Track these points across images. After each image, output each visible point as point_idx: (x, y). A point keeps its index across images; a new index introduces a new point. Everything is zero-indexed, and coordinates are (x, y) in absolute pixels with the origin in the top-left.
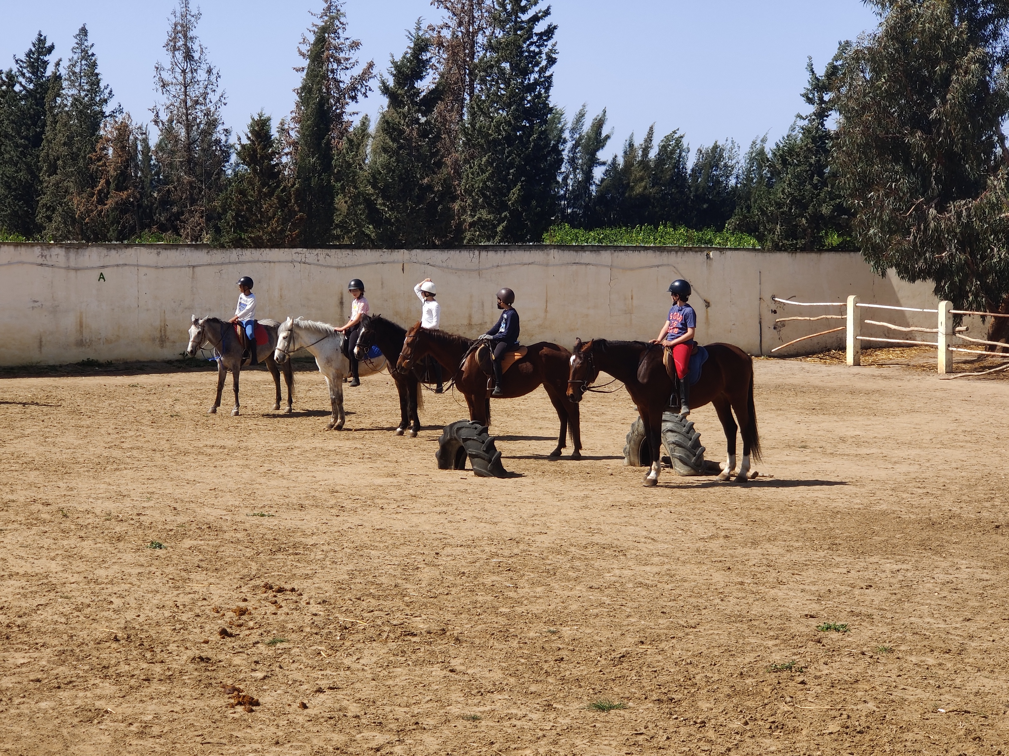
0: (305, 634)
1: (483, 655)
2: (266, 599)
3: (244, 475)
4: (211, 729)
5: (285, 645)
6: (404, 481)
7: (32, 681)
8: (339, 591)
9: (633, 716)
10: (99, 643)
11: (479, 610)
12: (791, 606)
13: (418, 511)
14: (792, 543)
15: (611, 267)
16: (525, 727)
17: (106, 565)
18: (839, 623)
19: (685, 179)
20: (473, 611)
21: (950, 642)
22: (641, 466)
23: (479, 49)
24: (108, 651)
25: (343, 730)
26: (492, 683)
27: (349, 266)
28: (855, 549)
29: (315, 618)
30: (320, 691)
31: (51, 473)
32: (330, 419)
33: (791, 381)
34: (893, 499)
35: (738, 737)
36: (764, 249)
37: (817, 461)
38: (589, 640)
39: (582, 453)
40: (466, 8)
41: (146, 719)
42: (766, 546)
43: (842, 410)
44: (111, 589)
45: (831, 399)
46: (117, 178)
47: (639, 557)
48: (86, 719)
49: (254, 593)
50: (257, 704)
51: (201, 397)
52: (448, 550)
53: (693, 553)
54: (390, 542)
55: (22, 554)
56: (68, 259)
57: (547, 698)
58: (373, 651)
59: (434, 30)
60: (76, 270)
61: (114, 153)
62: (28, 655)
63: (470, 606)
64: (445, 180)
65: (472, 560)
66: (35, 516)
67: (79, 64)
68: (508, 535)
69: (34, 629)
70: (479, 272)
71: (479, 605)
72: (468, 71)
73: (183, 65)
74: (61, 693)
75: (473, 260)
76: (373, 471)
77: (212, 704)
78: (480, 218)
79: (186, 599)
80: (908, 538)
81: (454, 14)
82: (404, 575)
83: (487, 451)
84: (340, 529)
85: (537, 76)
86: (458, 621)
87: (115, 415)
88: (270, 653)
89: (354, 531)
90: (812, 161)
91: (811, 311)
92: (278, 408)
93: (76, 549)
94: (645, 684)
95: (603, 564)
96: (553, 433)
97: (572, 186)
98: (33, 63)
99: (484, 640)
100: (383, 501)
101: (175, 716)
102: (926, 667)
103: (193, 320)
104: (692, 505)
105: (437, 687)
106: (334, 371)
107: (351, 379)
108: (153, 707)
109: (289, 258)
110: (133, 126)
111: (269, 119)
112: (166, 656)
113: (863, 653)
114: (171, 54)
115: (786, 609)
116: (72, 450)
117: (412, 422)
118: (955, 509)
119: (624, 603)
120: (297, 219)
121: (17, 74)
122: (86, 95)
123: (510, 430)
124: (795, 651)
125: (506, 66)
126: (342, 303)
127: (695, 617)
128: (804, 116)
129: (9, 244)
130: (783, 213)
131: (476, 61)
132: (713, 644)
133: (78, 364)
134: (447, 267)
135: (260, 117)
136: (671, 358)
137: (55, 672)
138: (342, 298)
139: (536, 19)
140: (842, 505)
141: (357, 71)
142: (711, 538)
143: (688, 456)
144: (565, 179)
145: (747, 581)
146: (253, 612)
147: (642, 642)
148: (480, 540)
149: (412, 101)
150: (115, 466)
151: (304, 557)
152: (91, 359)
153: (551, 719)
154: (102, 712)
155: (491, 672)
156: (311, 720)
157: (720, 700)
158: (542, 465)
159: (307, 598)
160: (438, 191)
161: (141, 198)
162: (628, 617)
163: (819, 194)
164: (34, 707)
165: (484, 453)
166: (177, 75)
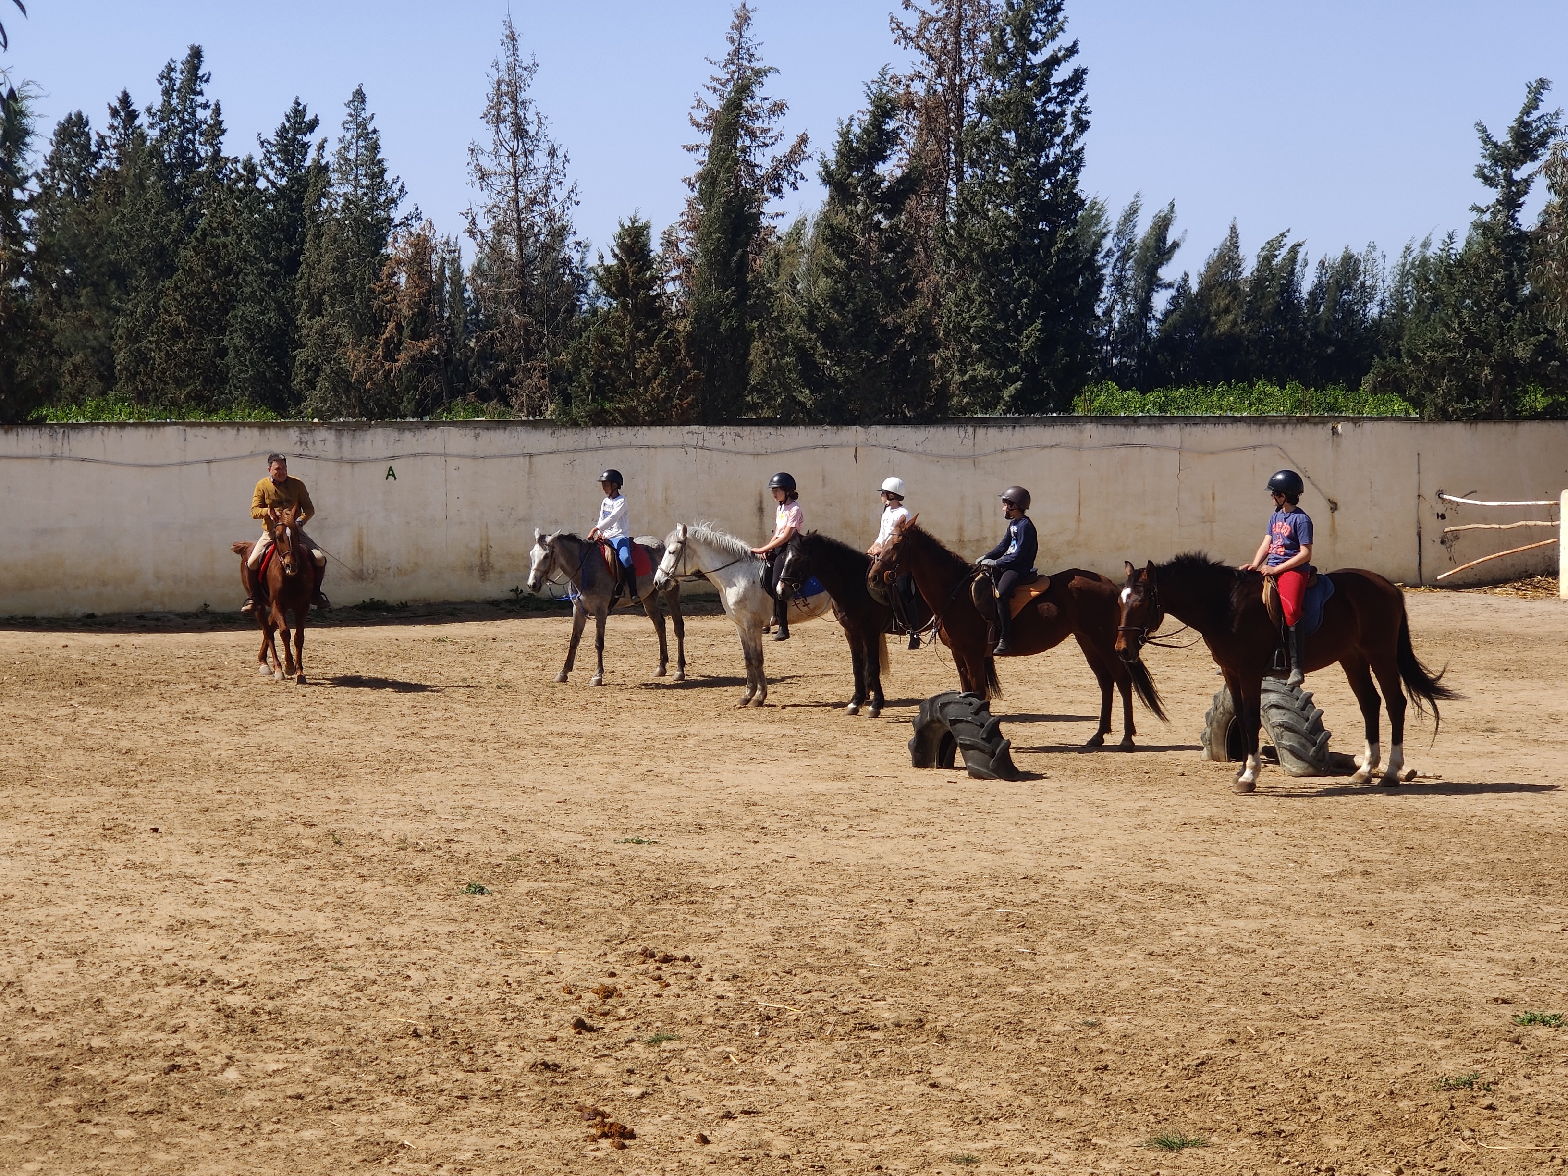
0: (705, 1028)
1: (982, 1060)
2: (645, 973)
3: (610, 779)
5: (675, 1045)
6: (859, 787)
7: (290, 1097)
8: (758, 961)
9: (1219, 1159)
10: (390, 1040)
11: (975, 990)
12: (1471, 985)
13: (882, 834)
14: (1472, 883)
15: (1180, 450)
17: (400, 920)
18: (1549, 1013)
19: (1299, 308)
20: (967, 991)
22: (1230, 761)
23: (970, 112)
24: (404, 1052)
26: (996, 1104)
27: (771, 453)
29: (721, 1003)
30: (729, 1116)
31: (317, 777)
32: (746, 691)
33: (1470, 625)
36: (1422, 417)
37: (1512, 752)
38: (1148, 1037)
39: (1137, 740)
40: (949, 47)
41: (462, 1158)
42: (1430, 889)
43: (1552, 671)
44: (408, 956)
45: (1535, 654)
46: (412, 320)
47: (1227, 905)
48: (372, 1158)
49: (626, 963)
50: (632, 1136)
51: (544, 657)
52: (928, 895)
53: (1313, 899)
54: (838, 883)
55: (274, 902)
56: (340, 447)
57: (1082, 1129)
58: (812, 1055)
59: (899, 82)
60: (353, 462)
61: (407, 281)
62: (283, 1057)
63: (961, 984)
64: (920, 318)
65: (964, 911)
66: (293, 842)
67: (353, 147)
68: (1021, 871)
69: (293, 1018)
70: (974, 459)
71: (975, 982)
72: (953, 147)
73: (511, 144)
74: (334, 1117)
75: (965, 441)
76: (810, 770)
77: (562, 1136)
78: (973, 377)
79: (522, 973)
81: (931, 57)
82: (860, 934)
83: (988, 740)
84: (761, 862)
85: (1058, 151)
86: (944, 1007)
88: (651, 1057)
89: (782, 865)
90: (1499, 276)
91: (1502, 515)
92: (663, 673)
93: (354, 895)
94: (1237, 1108)
95: (1171, 916)
96: (1091, 709)
97: (1120, 322)
98: (286, 145)
99: (983, 1036)
100: (826, 818)
101: (507, 1154)
103: (537, 536)
104: (1310, 823)
105: (910, 1111)
106: (749, 616)
107: (777, 628)
108: (473, 1139)
109: (678, 441)
110: (437, 239)
111: (647, 227)
112: (491, 1061)
114: (494, 129)
115: (1463, 989)
116: (348, 741)
117: (872, 694)
119: (1203, 978)
120: (691, 380)
121: (262, 163)
122: (365, 194)
123: (1023, 705)
124: (1478, 1056)
125: (1011, 137)
126: (761, 510)
127: (1317, 1001)
128: (1483, 207)
129: (251, 425)
130: (1452, 360)
132: (1345, 1046)
133: (357, 607)
134: (925, 453)
135: (633, 223)
136: (1275, 593)
137: (325, 1084)
138: (761, 502)
139: (1054, 62)
140: (1554, 824)
141: (782, 149)
142: (1341, 875)
143: (1303, 746)
144: (1108, 312)
145: (1399, 944)
146: (625, 993)
147: (1232, 1041)
148: (977, 879)
149: (870, 195)
150: (413, 765)
151: (703, 906)
152: (376, 599)
153: (1089, 1162)
154: (395, 1147)
155: (995, 1088)
156: (715, 1161)
157: (1358, 1133)
158: (1074, 759)
159: (708, 972)
160: (912, 333)
161: (450, 349)
162: (1209, 1000)
163: (1511, 327)
164: (293, 1138)
165: (983, 743)
166: (503, 160)
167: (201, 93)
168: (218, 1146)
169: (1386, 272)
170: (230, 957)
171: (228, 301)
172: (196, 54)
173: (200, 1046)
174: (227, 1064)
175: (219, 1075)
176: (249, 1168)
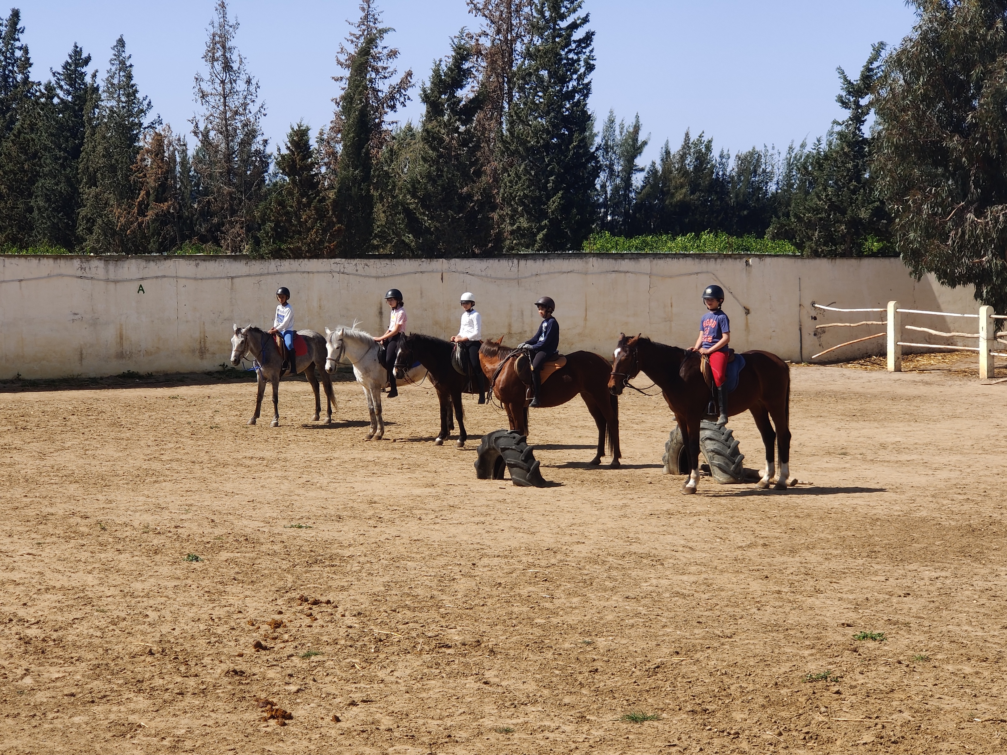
0: (339, 647)
1: (517, 666)
2: (301, 611)
3: (282, 487)
4: (243, 743)
5: (320, 658)
6: (442, 491)
7: (66, 695)
8: (374, 603)
9: (667, 727)
10: (134, 657)
11: (514, 621)
12: (828, 615)
13: (456, 522)
14: (830, 551)
15: (650, 275)
16: (558, 739)
17: (142, 578)
18: (876, 632)
20: (508, 622)
21: (987, 650)
22: (680, 474)
23: (517, 57)
24: (142, 665)
25: (375, 744)
26: (526, 694)
27: (388, 276)
28: (894, 557)
29: (350, 630)
30: (353, 704)
31: (91, 486)
32: (369, 430)
33: (832, 387)
34: (933, 505)
35: (772, 748)
36: (802, 255)
37: (857, 468)
38: (624, 650)
39: (622, 461)
40: (504, 16)
41: (178, 733)
42: (805, 554)
43: (883, 417)
44: (147, 602)
45: (872, 406)
46: (156, 189)
47: (677, 566)
48: (119, 734)
49: (289, 605)
50: (290, 717)
51: (241, 408)
52: (485, 561)
53: (731, 562)
54: (427, 553)
55: (60, 568)
56: (107, 272)
57: (581, 710)
58: (408, 664)
59: (472, 37)
60: (116, 282)
62: (63, 669)
63: (505, 618)
64: (484, 189)
65: (508, 571)
66: (74, 529)
67: (117, 76)
68: (546, 545)
69: (70, 643)
70: (518, 281)
71: (514, 616)
72: (506, 79)
73: (221, 75)
74: (95, 708)
75: (512, 268)
76: (411, 481)
77: (245, 718)
78: (519, 227)
79: (222, 612)
80: (948, 544)
81: (492, 22)
82: (440, 586)
83: (525, 461)
84: (378, 540)
85: (575, 83)
86: (493, 633)
87: (155, 427)
88: (304, 666)
89: (392, 542)
90: (850, 166)
91: (851, 317)
92: (317, 419)
93: (113, 563)
94: (679, 695)
95: (641, 573)
96: (592, 441)
97: (611, 193)
98: (70, 75)
99: (519, 651)
100: (421, 511)
101: (208, 730)
102: (963, 675)
103: (235, 329)
104: (730, 513)
105: (471, 699)
106: (372, 381)
107: (389, 389)
108: (186, 721)
109: (328, 268)
110: (173, 137)
111: (308, 129)
112: (200, 670)
113: (900, 662)
114: (210, 65)
115: (823, 617)
116: (112, 463)
118: (995, 515)
119: (660, 613)
120: (336, 231)
121: (55, 86)
122: (124, 107)
123: (549, 439)
124: (831, 660)
125: (544, 73)
126: (381, 313)
127: (732, 627)
128: (841, 122)
129: (48, 257)
130: (821, 219)
131: (515, 69)
132: (748, 654)
133: (119, 376)
134: (486, 277)
135: (299, 127)
136: (708, 366)
137: (89, 686)
138: (381, 308)
139: (574, 26)
140: (882, 512)
141: (395, 80)
142: (749, 546)
143: (727, 464)
144: (603, 186)
145: (784, 590)
146: (288, 624)
147: (677, 653)
148: (517, 550)
149: (452, 110)
150: (154, 478)
151: (340, 568)
152: (131, 371)
153: (584, 731)
154: (135, 727)
155: (525, 684)
156: (343, 733)
157: (755, 710)
158: (581, 473)
159: (342, 610)
160: (478, 200)
161: (181, 209)
162: (664, 627)
163: (857, 199)
164: (68, 722)
165: (522, 463)
166: (217, 86)
167: (18, 40)
168: (17, 728)
169: (780, 163)
170: (29, 604)
171: (35, 176)
172: (16, 15)
173: (7, 662)
174: (25, 674)
175: (20, 681)
176: (37, 742)
